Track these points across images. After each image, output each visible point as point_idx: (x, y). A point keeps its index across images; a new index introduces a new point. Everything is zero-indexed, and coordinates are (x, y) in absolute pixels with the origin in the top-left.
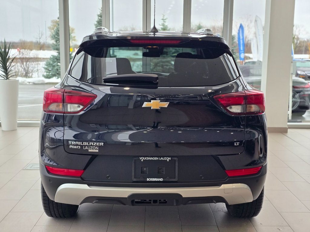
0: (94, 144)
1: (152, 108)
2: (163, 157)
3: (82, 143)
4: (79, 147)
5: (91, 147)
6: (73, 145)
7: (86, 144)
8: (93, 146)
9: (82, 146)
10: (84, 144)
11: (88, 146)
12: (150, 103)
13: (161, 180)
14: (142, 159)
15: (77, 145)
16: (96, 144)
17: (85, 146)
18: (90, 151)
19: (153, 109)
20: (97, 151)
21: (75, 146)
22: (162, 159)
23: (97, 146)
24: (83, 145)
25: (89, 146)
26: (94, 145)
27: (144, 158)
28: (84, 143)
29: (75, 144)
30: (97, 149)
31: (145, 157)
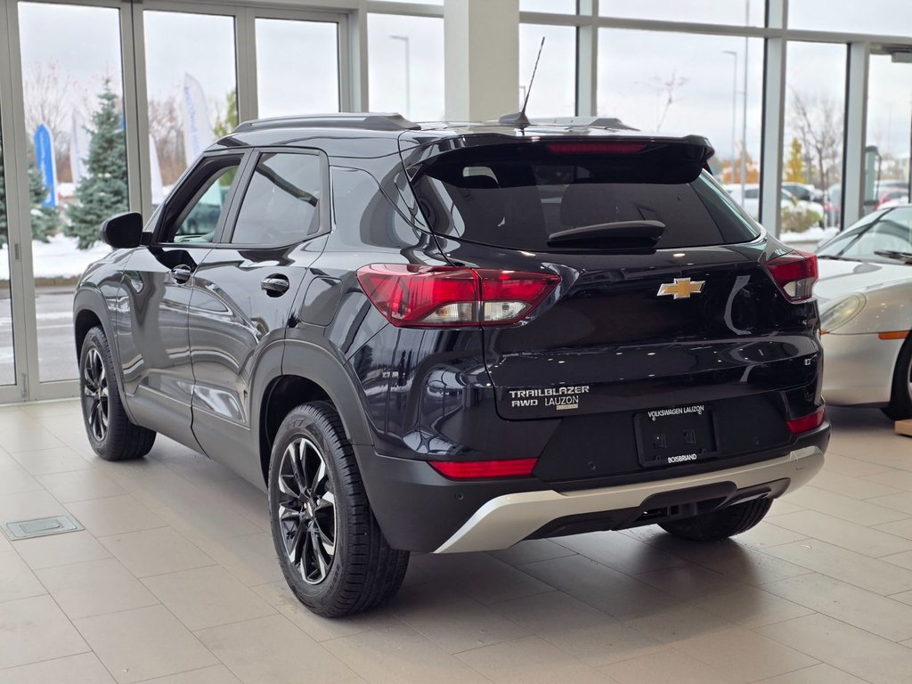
0: (568, 390)
1: (675, 298)
2: (691, 405)
3: (543, 392)
4: (534, 402)
5: (562, 400)
6: (519, 399)
7: (551, 392)
8: (567, 395)
9: (541, 399)
10: (546, 394)
11: (555, 396)
12: (671, 284)
13: (693, 457)
14: (653, 415)
15: (530, 397)
16: (574, 391)
17: (549, 398)
18: (559, 408)
19: (678, 300)
20: (576, 406)
21: (525, 401)
22: (688, 410)
23: (575, 395)
24: (546, 397)
25: (557, 396)
26: (569, 392)
27: (656, 413)
28: (546, 390)
29: (525, 395)
30: (575, 403)
31: (658, 409)
